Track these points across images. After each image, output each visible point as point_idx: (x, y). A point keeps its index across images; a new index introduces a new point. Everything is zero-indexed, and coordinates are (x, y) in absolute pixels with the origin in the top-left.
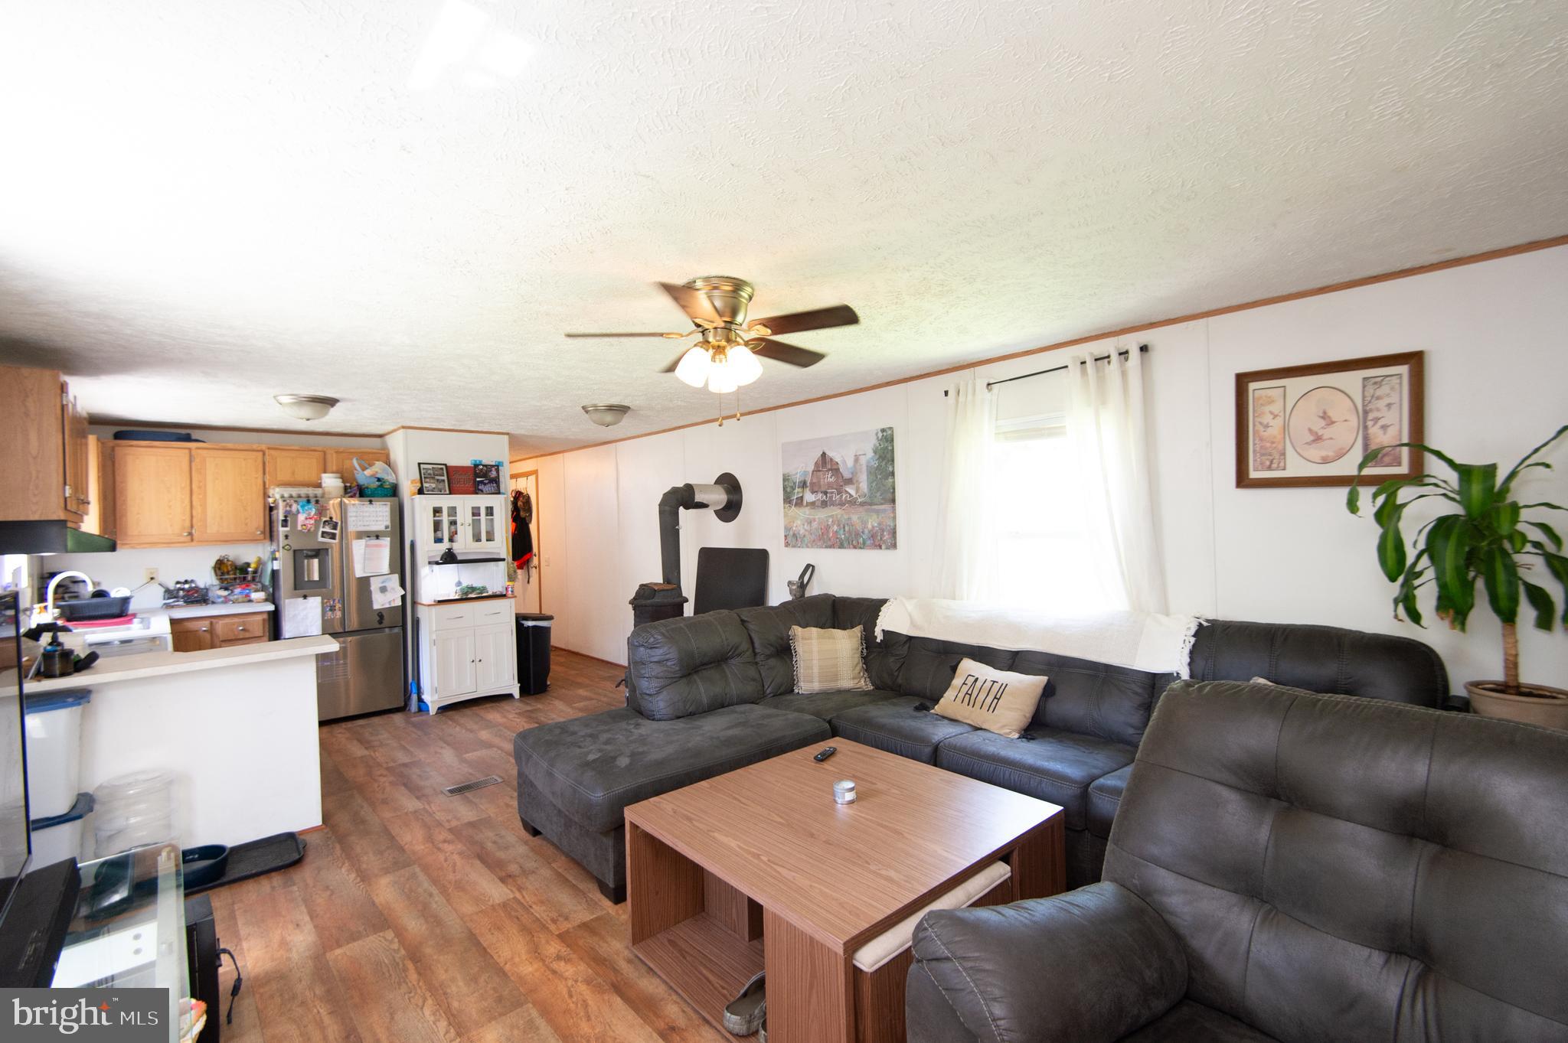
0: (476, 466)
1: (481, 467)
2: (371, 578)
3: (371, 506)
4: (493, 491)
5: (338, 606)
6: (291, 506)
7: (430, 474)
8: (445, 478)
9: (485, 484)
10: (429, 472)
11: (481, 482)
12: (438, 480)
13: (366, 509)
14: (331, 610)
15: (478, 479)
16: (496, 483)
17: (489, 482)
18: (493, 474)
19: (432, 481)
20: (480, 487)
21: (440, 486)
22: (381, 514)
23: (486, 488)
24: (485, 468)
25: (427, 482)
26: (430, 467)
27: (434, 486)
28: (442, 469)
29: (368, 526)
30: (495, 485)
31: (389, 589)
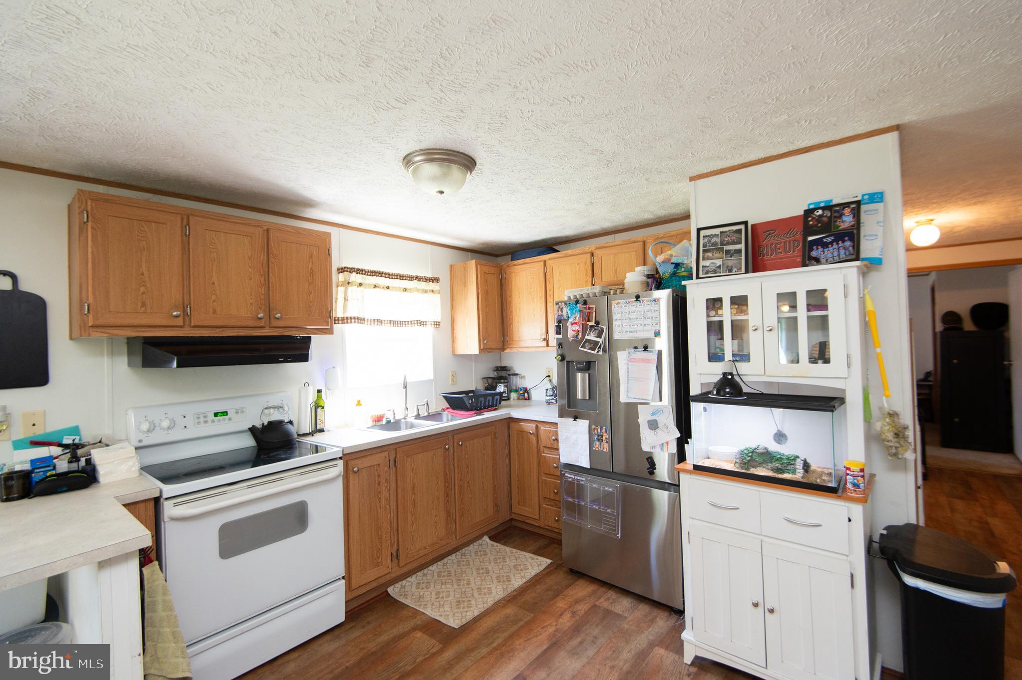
0: (809, 212)
1: (820, 212)
2: (639, 406)
3: (639, 304)
4: (842, 256)
5: (605, 436)
6: (562, 309)
7: (715, 244)
8: (742, 246)
9: (825, 245)
10: (714, 240)
11: (819, 243)
12: (728, 252)
13: (633, 309)
14: (598, 440)
15: (810, 238)
16: (852, 239)
17: (836, 241)
18: (847, 220)
19: (718, 255)
20: (814, 254)
21: (732, 261)
22: (649, 314)
23: (829, 252)
24: (828, 213)
25: (708, 259)
26: (717, 231)
27: (719, 262)
28: (739, 231)
29: (635, 332)
30: (848, 244)
31: (660, 425)
